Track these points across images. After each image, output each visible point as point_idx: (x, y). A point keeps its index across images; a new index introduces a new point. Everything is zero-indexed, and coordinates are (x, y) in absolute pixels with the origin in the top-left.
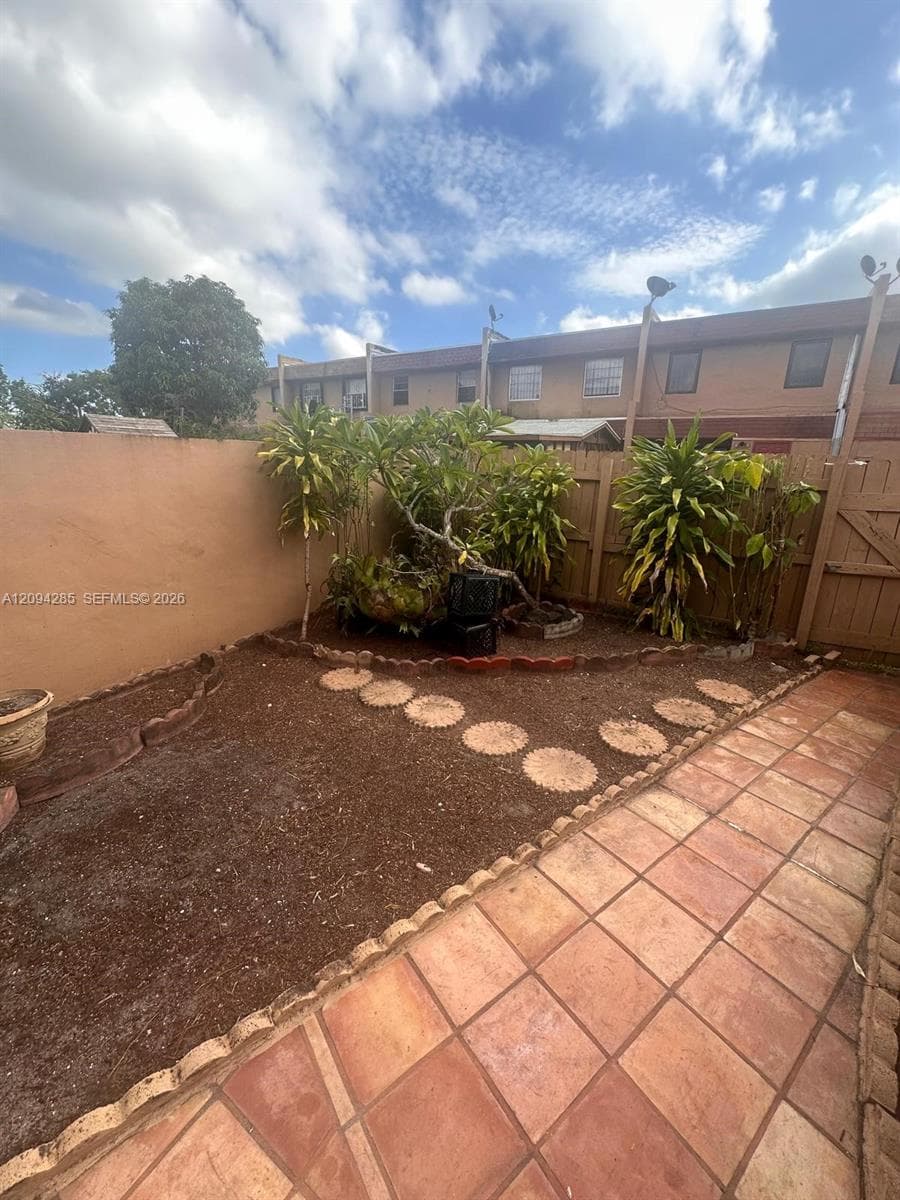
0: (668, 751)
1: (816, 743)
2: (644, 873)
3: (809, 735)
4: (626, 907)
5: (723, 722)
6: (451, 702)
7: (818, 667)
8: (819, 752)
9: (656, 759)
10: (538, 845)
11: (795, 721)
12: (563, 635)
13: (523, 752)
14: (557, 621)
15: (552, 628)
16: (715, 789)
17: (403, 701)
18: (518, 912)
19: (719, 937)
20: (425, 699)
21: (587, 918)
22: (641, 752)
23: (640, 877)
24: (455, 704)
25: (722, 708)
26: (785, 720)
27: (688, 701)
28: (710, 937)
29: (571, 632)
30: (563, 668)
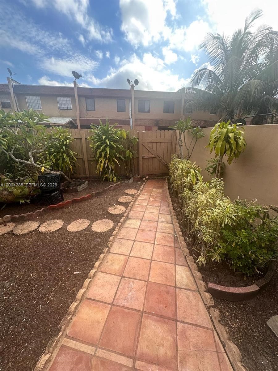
0: (127, 209)
1: (152, 196)
2: (135, 239)
3: (151, 195)
4: (135, 249)
5: (135, 199)
6: (57, 221)
7: (146, 180)
8: (154, 198)
9: (125, 212)
10: (108, 247)
11: (147, 193)
12: (83, 189)
13: (90, 226)
14: (80, 185)
15: (80, 187)
16: (140, 214)
18: (111, 266)
19: (154, 244)
20: (46, 224)
21: (128, 257)
22: (120, 212)
23: (134, 241)
24: (59, 221)
25: (133, 195)
26: (145, 194)
27: (125, 196)
28: (153, 245)
29: (85, 187)
30: (89, 198)
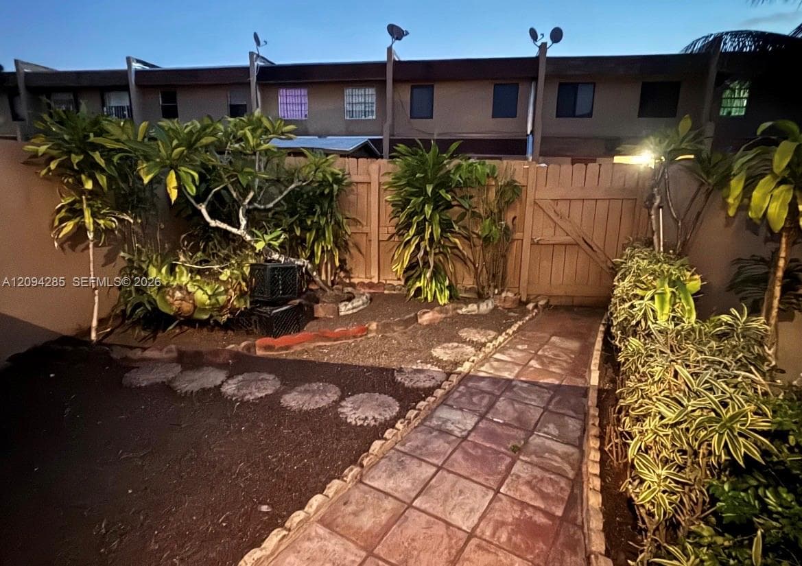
0: (447, 380)
1: (540, 359)
2: (442, 465)
3: (536, 353)
4: (433, 490)
5: (481, 354)
6: (265, 376)
7: (536, 311)
8: (542, 364)
9: (439, 387)
10: (362, 466)
11: (526, 347)
12: (355, 311)
13: (337, 404)
14: (350, 299)
15: (346, 305)
16: (483, 398)
17: (219, 382)
18: (352, 517)
19: (497, 491)
20: (240, 378)
21: (406, 506)
22: (428, 384)
23: (439, 468)
24: (271, 377)
25: (479, 346)
26: (520, 347)
27: (456, 344)
28: (491, 494)
29: (361, 307)
30: (359, 334)
